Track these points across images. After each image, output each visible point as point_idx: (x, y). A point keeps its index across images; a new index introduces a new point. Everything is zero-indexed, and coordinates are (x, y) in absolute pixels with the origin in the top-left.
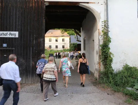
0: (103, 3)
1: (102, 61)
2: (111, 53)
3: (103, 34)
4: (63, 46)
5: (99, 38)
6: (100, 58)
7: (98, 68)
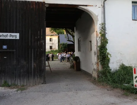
0: (100, 6)
1: (100, 61)
2: (108, 54)
3: (101, 36)
4: (50, 46)
5: (97, 39)
6: (98, 59)
7: (96, 68)
